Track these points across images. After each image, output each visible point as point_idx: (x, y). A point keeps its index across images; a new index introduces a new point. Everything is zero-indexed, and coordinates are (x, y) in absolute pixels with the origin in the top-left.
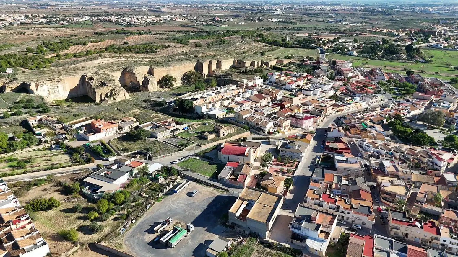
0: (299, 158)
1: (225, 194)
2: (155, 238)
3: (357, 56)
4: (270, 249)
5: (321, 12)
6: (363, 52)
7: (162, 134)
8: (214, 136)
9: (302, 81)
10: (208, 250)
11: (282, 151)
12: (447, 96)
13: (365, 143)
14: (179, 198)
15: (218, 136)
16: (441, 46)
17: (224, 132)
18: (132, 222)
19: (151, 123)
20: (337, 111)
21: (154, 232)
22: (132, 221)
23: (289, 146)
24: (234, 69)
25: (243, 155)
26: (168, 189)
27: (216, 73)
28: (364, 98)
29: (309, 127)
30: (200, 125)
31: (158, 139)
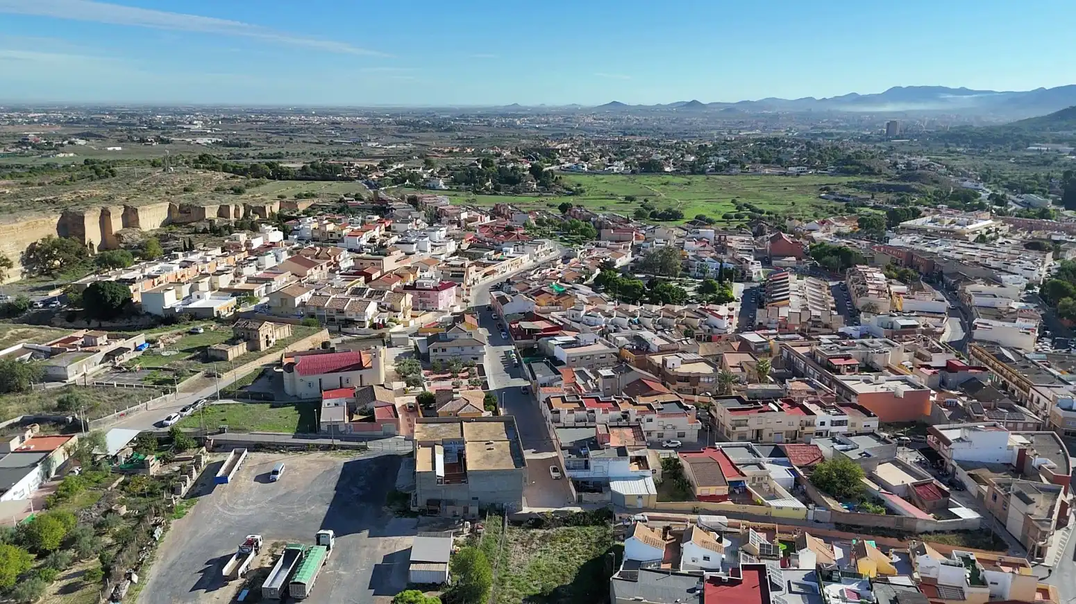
0: (477, 359)
1: (358, 456)
2: (238, 595)
3: (448, 190)
4: (541, 529)
5: (306, 126)
6: (455, 181)
7: (80, 367)
8: (241, 348)
9: (377, 229)
10: (413, 567)
11: (435, 351)
12: (656, 230)
13: (583, 313)
14: (236, 494)
15: (254, 347)
16: (583, 167)
17: (267, 336)
18: (132, 581)
19: (24, 347)
20: (486, 275)
21: (225, 581)
22: (130, 578)
23: (449, 336)
24: (174, 228)
25: (359, 366)
26: (189, 483)
27: (126, 239)
28: (520, 247)
29: (452, 306)
30: (180, 336)
31: (70, 380)
